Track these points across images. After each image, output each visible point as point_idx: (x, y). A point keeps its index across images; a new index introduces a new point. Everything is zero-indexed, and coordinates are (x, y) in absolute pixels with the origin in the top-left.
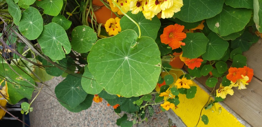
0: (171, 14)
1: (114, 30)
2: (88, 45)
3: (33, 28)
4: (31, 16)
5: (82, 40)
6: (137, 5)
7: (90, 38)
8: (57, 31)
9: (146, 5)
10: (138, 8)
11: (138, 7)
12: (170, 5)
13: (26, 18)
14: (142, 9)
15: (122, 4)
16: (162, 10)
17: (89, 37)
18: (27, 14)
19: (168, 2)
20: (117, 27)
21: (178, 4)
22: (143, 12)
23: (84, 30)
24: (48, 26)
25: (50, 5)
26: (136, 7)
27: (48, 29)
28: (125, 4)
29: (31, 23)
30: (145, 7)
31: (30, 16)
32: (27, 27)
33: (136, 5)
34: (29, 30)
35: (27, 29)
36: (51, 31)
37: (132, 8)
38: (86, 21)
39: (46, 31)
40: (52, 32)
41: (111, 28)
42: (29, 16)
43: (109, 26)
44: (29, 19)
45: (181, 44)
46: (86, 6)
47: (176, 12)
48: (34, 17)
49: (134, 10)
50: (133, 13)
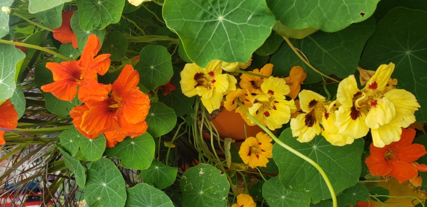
0: (396, 133)
1: (258, 156)
2: (215, 202)
3: (110, 195)
4: (103, 174)
5: (201, 192)
6: (306, 124)
7: (216, 187)
8: (152, 197)
9: (327, 118)
10: (310, 128)
11: (309, 126)
12: (389, 116)
13: (94, 178)
14: (319, 128)
15: (267, 114)
16: (370, 129)
17: (213, 185)
18: (95, 171)
19: (382, 108)
20: (263, 151)
21: (407, 107)
22: (323, 135)
23: (201, 173)
24: (134, 189)
25: (132, 149)
26: (306, 127)
27: (135, 195)
28: (272, 112)
29: (104, 185)
30: (325, 122)
31: (101, 173)
32: (98, 194)
33: (304, 123)
34: (104, 199)
35: (99, 198)
36: (143, 197)
37: (297, 130)
38: (200, 140)
39: (132, 199)
40: (144, 200)
41: (253, 155)
42: (99, 174)
43: (248, 152)
44: (100, 179)
45: (419, 168)
46: (196, 115)
47: (406, 126)
48: (107, 174)
49: (302, 134)
50: (301, 141)
